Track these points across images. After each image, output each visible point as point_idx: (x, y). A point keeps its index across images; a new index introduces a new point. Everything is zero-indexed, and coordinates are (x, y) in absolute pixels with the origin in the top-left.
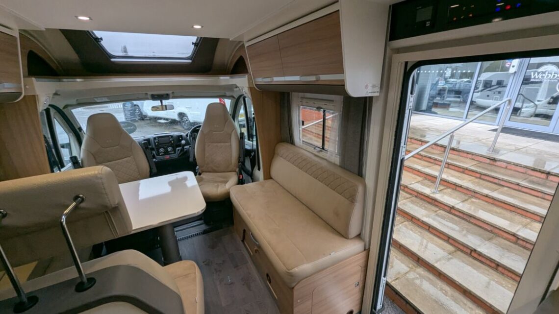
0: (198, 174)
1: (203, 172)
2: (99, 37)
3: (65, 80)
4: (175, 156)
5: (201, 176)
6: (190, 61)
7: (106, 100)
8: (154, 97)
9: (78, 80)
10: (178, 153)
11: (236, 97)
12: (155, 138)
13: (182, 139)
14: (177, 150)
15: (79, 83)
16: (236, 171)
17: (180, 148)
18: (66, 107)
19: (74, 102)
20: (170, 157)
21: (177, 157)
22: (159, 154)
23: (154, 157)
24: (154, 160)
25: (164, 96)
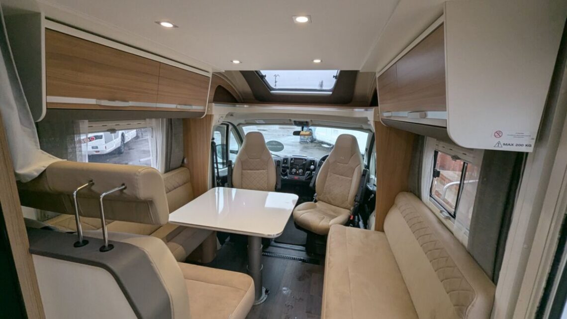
0: (314, 200)
1: (320, 200)
2: (264, 75)
3: (237, 106)
4: (303, 178)
6: (331, 93)
7: (262, 122)
8: (297, 123)
9: (245, 106)
10: (306, 175)
12: (292, 159)
13: (313, 165)
14: (306, 173)
15: (245, 109)
17: (308, 172)
18: (239, 125)
19: (242, 121)
20: (298, 178)
21: (304, 180)
22: (291, 173)
23: (286, 175)
24: (286, 177)
25: (304, 123)
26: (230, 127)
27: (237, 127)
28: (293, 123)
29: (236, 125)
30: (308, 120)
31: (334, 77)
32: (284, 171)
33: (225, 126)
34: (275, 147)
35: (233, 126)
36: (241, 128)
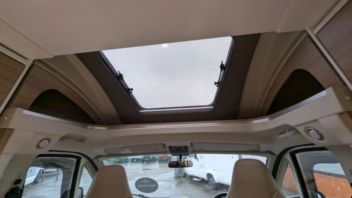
6: (213, 107)
7: (129, 152)
25: (182, 149)
26: (83, 161)
27: (93, 160)
28: (168, 150)
29: (92, 158)
30: (188, 144)
31: (216, 83)
33: (75, 160)
34: (147, 186)
35: (88, 160)
36: (101, 161)
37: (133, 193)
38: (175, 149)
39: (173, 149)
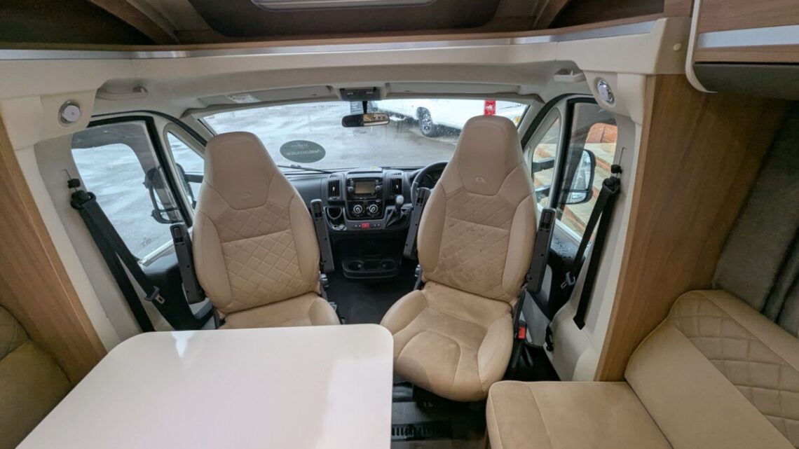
1: (429, 280)
4: (381, 224)
5: (423, 291)
10: (387, 217)
11: (546, 101)
13: (400, 193)
14: (386, 211)
16: (508, 303)
17: (393, 208)
18: (187, 112)
20: (371, 226)
21: (384, 227)
22: (352, 216)
23: (341, 221)
24: (341, 227)
25: (368, 93)
26: (160, 124)
27: (182, 120)
28: (339, 95)
29: (177, 116)
30: (379, 84)
32: (334, 212)
34: (304, 153)
35: (170, 120)
36: (199, 120)
37: (277, 163)
38: (352, 93)
39: (349, 94)
